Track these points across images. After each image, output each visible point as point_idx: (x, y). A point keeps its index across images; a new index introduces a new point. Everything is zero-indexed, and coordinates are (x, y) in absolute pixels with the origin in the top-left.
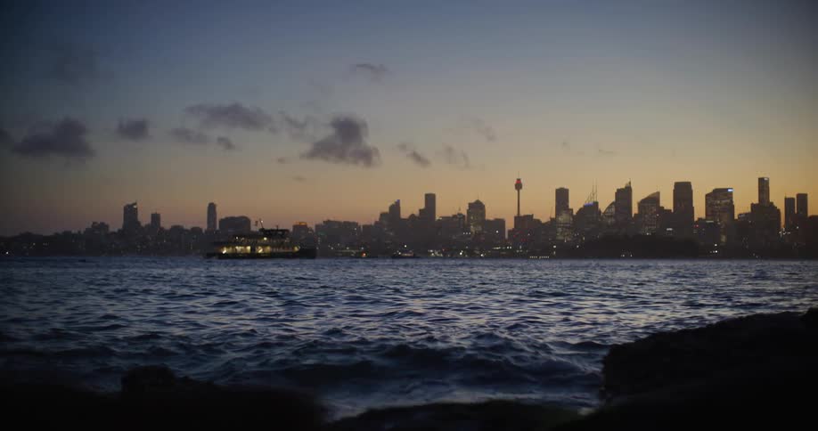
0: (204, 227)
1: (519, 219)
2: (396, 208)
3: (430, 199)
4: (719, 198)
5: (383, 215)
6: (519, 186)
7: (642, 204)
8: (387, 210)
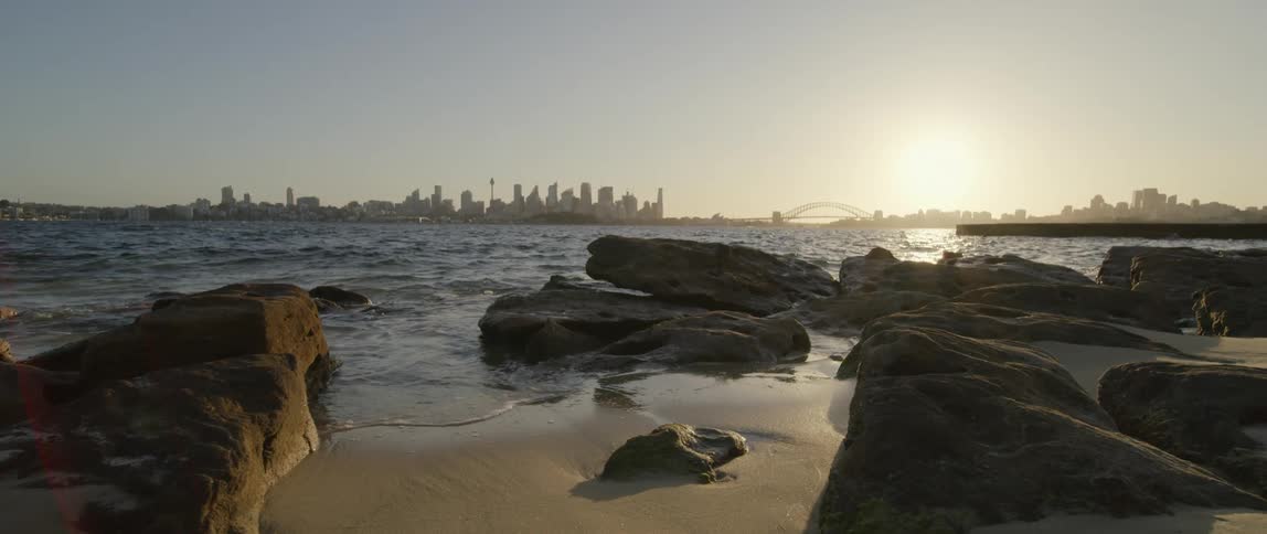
0: (285, 203)
1: (493, 202)
2: (416, 194)
3: (438, 189)
4: (606, 193)
5: (408, 198)
6: (492, 182)
7: (563, 195)
8: (410, 195)
